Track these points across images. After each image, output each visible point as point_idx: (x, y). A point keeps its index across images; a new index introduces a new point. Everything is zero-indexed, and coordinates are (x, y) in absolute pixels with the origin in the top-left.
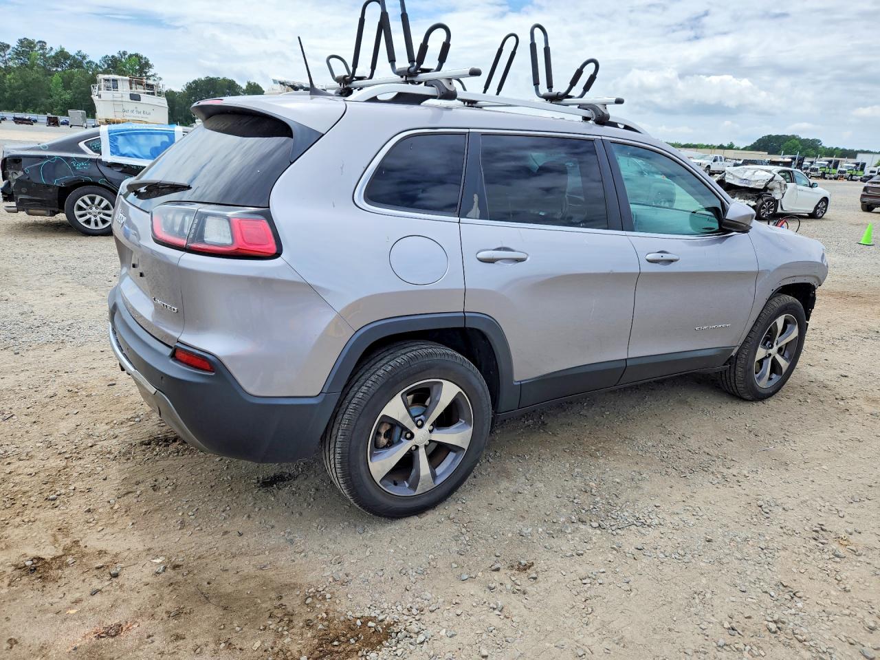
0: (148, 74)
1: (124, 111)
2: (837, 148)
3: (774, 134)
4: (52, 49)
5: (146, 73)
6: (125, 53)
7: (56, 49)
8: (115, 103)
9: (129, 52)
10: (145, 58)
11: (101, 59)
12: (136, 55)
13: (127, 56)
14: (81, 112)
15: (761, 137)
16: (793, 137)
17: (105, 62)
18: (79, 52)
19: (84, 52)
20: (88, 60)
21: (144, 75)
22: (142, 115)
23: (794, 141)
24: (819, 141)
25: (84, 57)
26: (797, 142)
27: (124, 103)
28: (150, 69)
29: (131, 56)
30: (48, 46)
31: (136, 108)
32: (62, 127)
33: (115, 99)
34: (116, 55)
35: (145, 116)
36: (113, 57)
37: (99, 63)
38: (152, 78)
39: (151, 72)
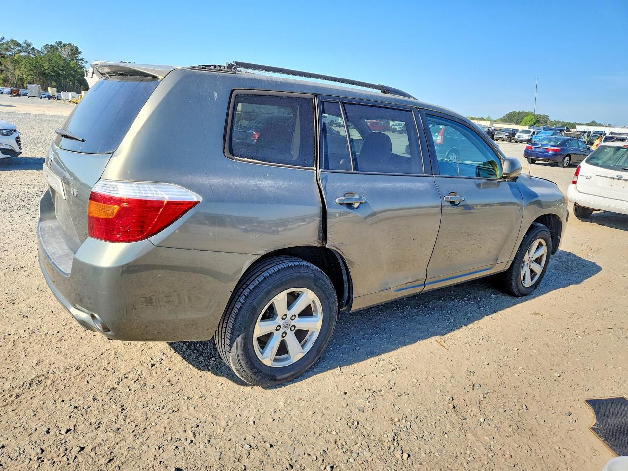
0: (78, 58)
6: (61, 43)
9: (64, 42)
10: (76, 47)
11: (42, 46)
12: (69, 44)
13: (62, 45)
14: (36, 86)
17: (46, 49)
18: (26, 41)
19: (29, 41)
20: (32, 47)
21: (75, 59)
25: (29, 45)
28: (80, 55)
29: (65, 45)
32: (22, 97)
36: (51, 45)
37: (40, 50)
38: (80, 61)
39: (81, 57)
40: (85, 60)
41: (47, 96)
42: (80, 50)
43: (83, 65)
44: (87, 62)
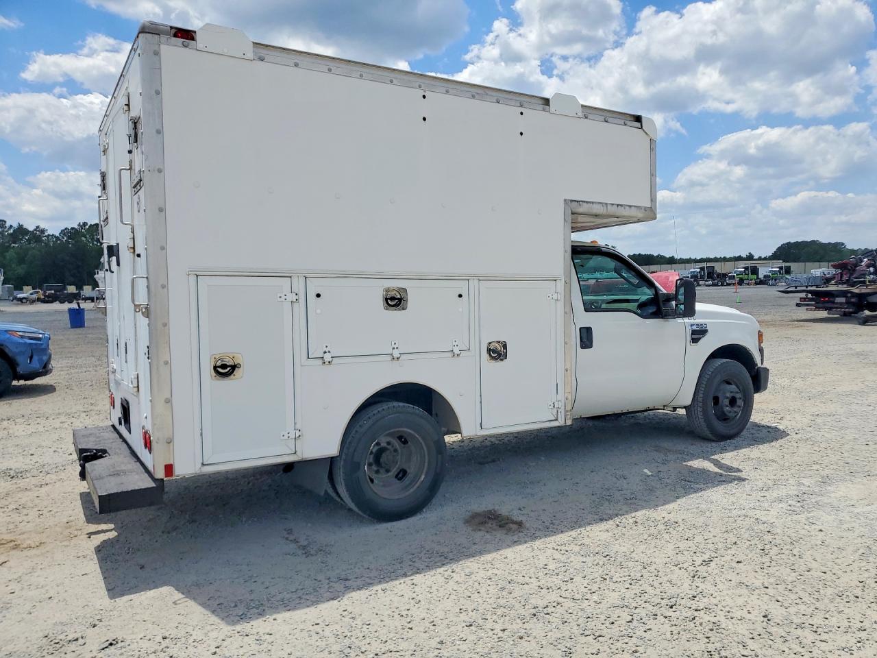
4: (11, 226)
7: (15, 225)
30: (8, 225)
34: (76, 227)
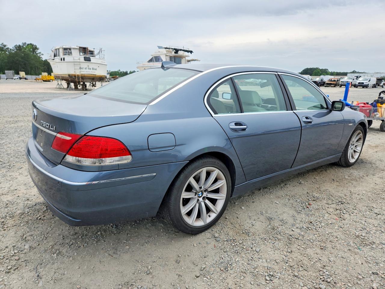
0: (37, 53)
1: (80, 68)
2: (334, 72)
3: (309, 68)
5: (36, 52)
6: (25, 43)
8: (75, 63)
9: (27, 43)
10: (35, 45)
11: (13, 46)
12: (31, 44)
13: (26, 45)
14: (11, 72)
15: (304, 69)
16: (317, 68)
17: (15, 48)
18: (3, 44)
19: (5, 44)
20: (7, 47)
21: (35, 53)
22: (92, 70)
23: (318, 70)
24: (328, 70)
25: (5, 46)
26: (319, 70)
27: (81, 63)
28: (38, 50)
29: (28, 45)
31: (88, 66)
33: (75, 61)
35: (94, 71)
36: (19, 45)
37: (12, 48)
38: (39, 54)
39: (38, 51)
40: (42, 53)
41: (18, 78)
42: (38, 47)
43: (41, 56)
44: (43, 55)
